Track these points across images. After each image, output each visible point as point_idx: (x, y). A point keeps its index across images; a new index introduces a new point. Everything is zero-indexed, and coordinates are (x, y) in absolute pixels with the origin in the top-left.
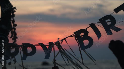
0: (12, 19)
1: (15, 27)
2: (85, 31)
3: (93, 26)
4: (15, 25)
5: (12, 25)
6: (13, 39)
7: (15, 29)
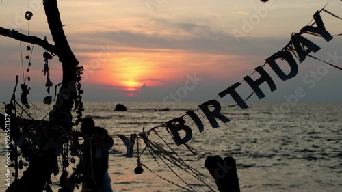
0: (77, 83)
1: (81, 95)
2: (181, 120)
3: (191, 113)
4: (81, 92)
5: (77, 91)
6: (77, 112)
7: (81, 98)
